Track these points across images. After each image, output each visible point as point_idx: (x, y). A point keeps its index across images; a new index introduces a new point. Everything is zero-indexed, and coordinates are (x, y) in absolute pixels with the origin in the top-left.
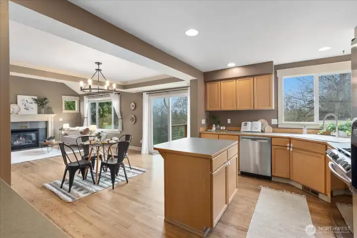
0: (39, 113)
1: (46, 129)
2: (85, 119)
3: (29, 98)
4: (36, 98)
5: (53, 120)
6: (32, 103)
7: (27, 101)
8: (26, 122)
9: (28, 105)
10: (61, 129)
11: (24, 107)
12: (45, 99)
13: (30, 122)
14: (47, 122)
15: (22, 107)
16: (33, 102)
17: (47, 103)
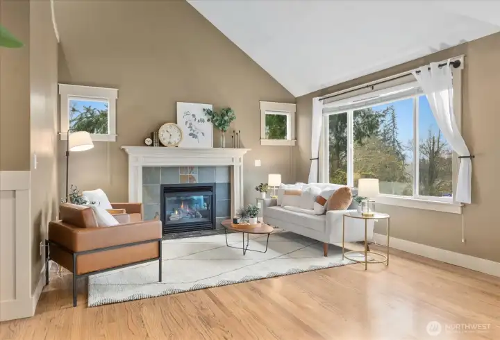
0: (216, 144)
1: (229, 186)
2: (314, 163)
3: (197, 109)
4: (210, 107)
5: (242, 164)
6: (203, 121)
7: (194, 116)
8: (192, 168)
9: (196, 125)
10: (262, 188)
11: (189, 131)
12: (228, 110)
13: (200, 168)
14: (230, 169)
15: (186, 131)
16: (206, 118)
17: (231, 119)
